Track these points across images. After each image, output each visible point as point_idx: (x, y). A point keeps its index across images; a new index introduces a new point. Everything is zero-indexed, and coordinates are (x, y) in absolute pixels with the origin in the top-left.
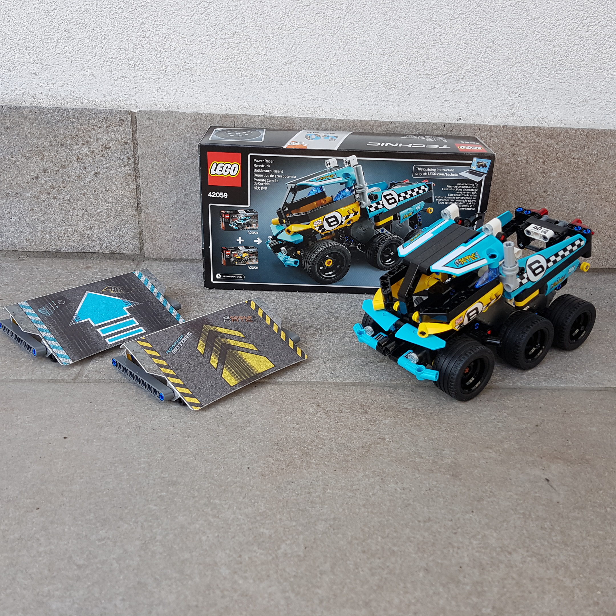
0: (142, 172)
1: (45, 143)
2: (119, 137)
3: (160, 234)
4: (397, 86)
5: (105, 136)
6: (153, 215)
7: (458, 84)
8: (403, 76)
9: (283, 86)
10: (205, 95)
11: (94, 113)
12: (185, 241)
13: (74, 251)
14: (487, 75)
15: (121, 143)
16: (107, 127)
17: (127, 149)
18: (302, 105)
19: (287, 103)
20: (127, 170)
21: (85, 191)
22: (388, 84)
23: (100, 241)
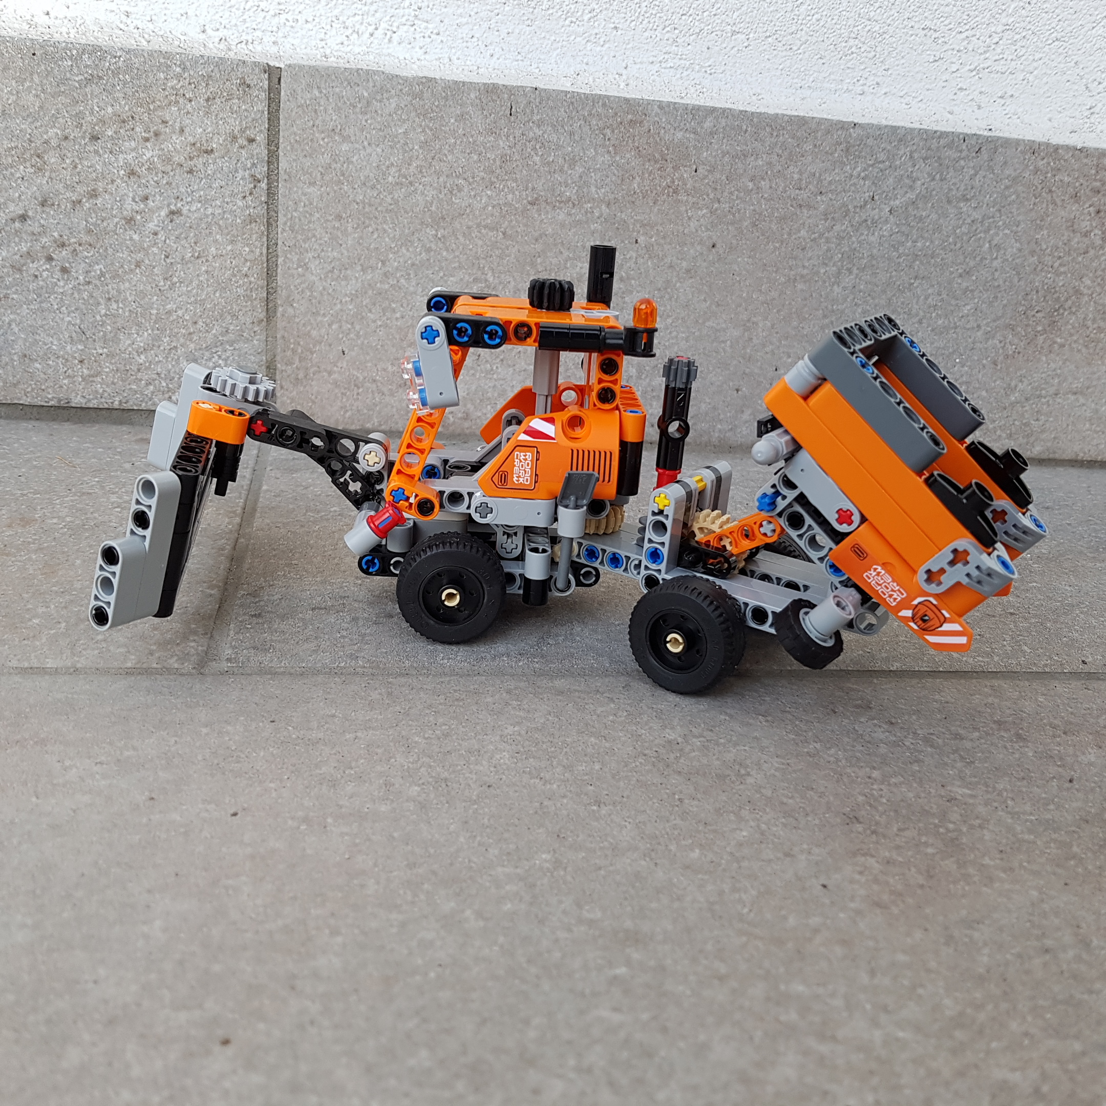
0: (285, 216)
1: (52, 132)
2: (235, 124)
3: (316, 368)
4: (862, 50)
5: (203, 122)
6: (303, 322)
7: (987, 55)
8: (877, 28)
9: (620, 32)
10: (442, 41)
11: (178, 63)
12: (374, 386)
13: (101, 406)
14: (1047, 40)
15: (240, 141)
16: (208, 100)
17: (253, 155)
18: (658, 79)
19: (624, 72)
20: (248, 207)
21: (140, 256)
22: (844, 44)
23: (168, 381)
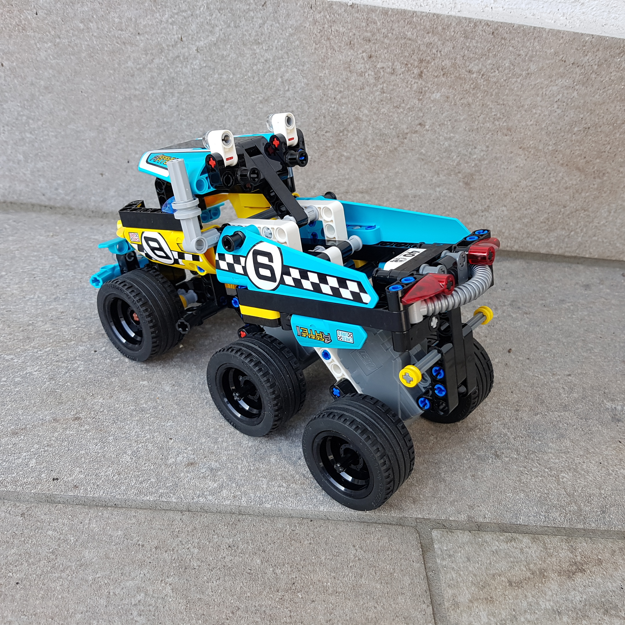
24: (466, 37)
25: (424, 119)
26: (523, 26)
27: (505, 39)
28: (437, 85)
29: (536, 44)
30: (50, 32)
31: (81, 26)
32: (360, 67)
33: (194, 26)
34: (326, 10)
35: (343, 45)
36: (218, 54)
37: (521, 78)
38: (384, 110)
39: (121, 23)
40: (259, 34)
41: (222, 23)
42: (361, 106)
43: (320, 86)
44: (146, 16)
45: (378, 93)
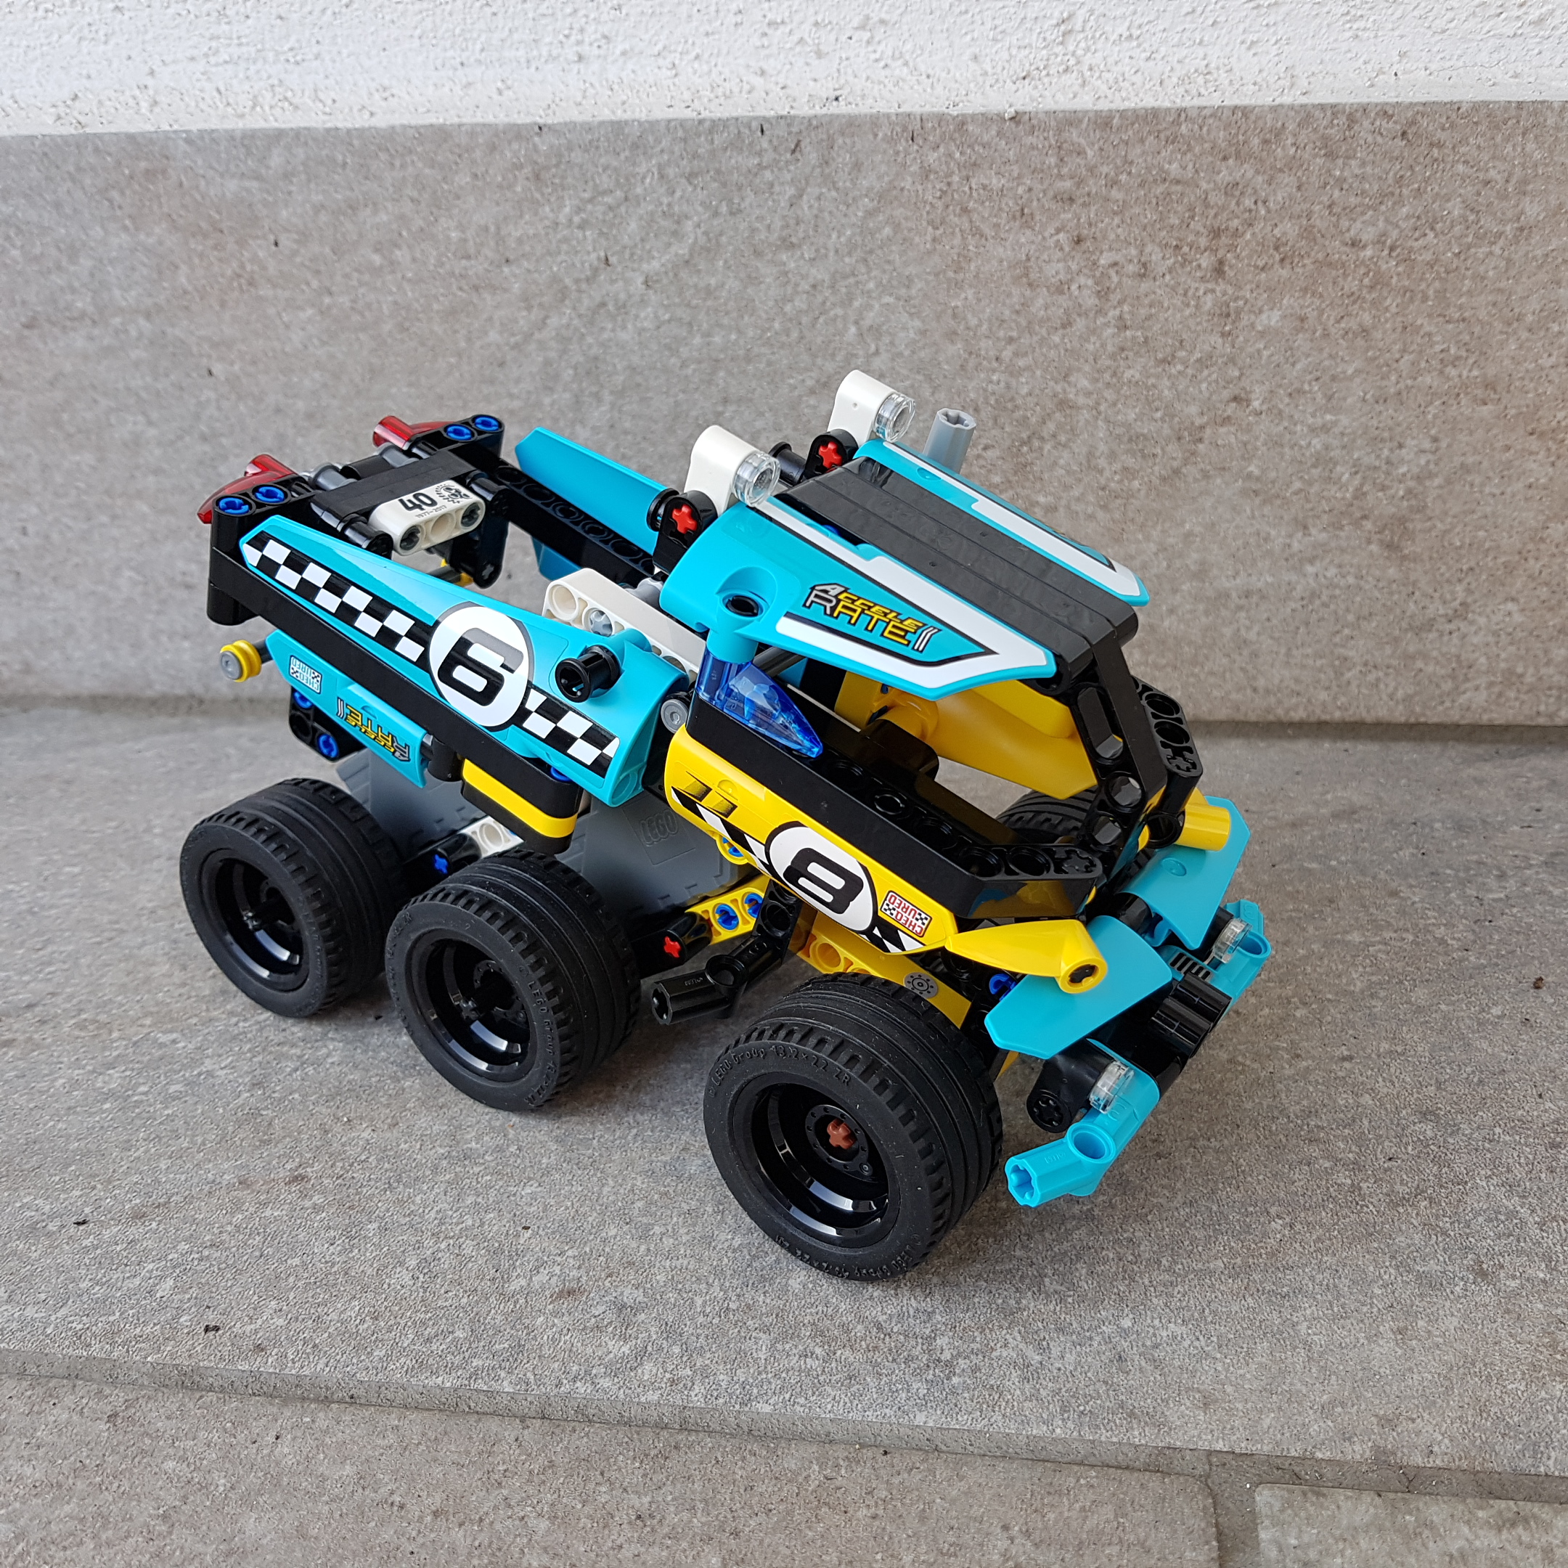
24: (1331, 156)
25: (1245, 383)
26: (1486, 104)
27: (1440, 145)
28: (1270, 289)
29: (1531, 146)
30: (308, 284)
31: (377, 259)
32: (1054, 270)
33: (633, 226)
34: (952, 139)
35: (1003, 222)
36: (695, 286)
37: (1501, 242)
38: (1131, 372)
39: (465, 240)
40: (792, 222)
41: (700, 209)
42: (1069, 369)
43: (955, 333)
44: (521, 216)
45: (1110, 331)
